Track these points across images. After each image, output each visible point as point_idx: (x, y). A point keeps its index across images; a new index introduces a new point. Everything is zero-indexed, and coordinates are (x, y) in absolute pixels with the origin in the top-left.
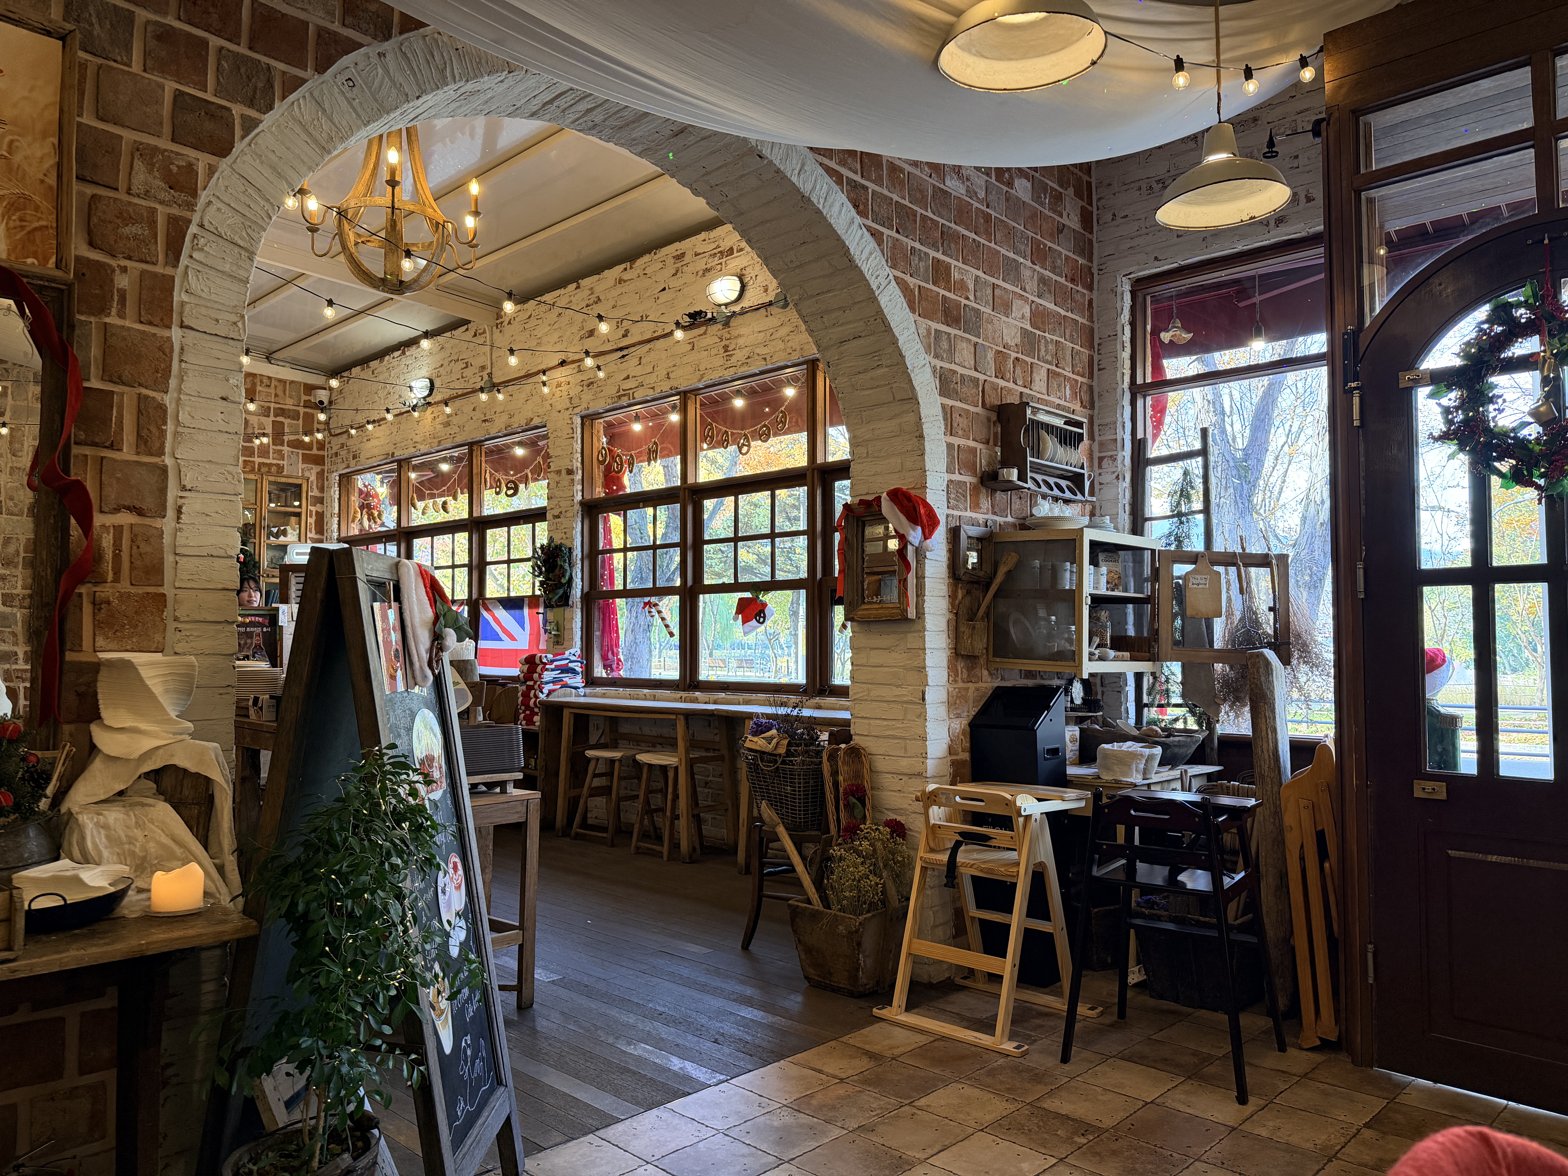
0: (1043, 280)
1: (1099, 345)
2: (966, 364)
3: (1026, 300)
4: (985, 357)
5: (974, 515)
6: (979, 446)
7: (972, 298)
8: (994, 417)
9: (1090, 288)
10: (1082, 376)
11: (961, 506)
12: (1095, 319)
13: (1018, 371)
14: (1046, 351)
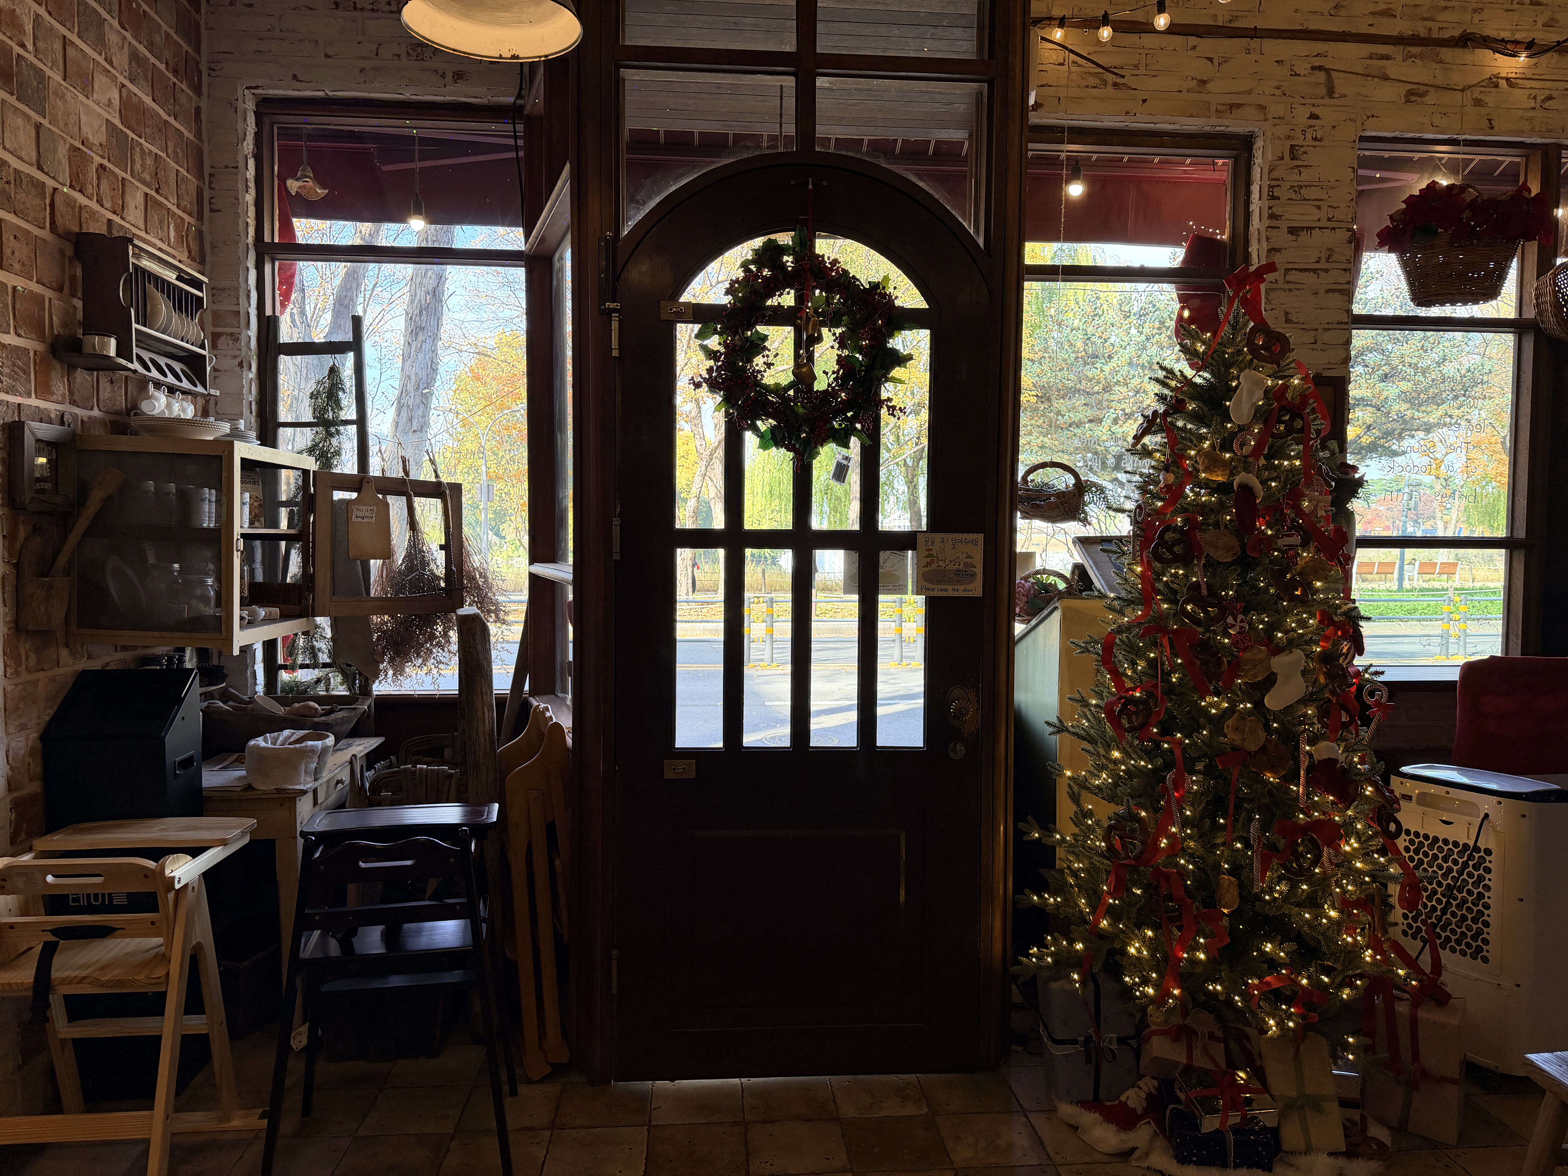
0: (135, 56)
1: (211, 175)
2: (23, 154)
3: (114, 79)
4: (55, 151)
5: (42, 404)
6: (48, 293)
7: (30, 47)
8: (69, 251)
9: (198, 91)
10: (190, 215)
11: (21, 388)
12: (205, 137)
13: (105, 186)
14: (143, 166)
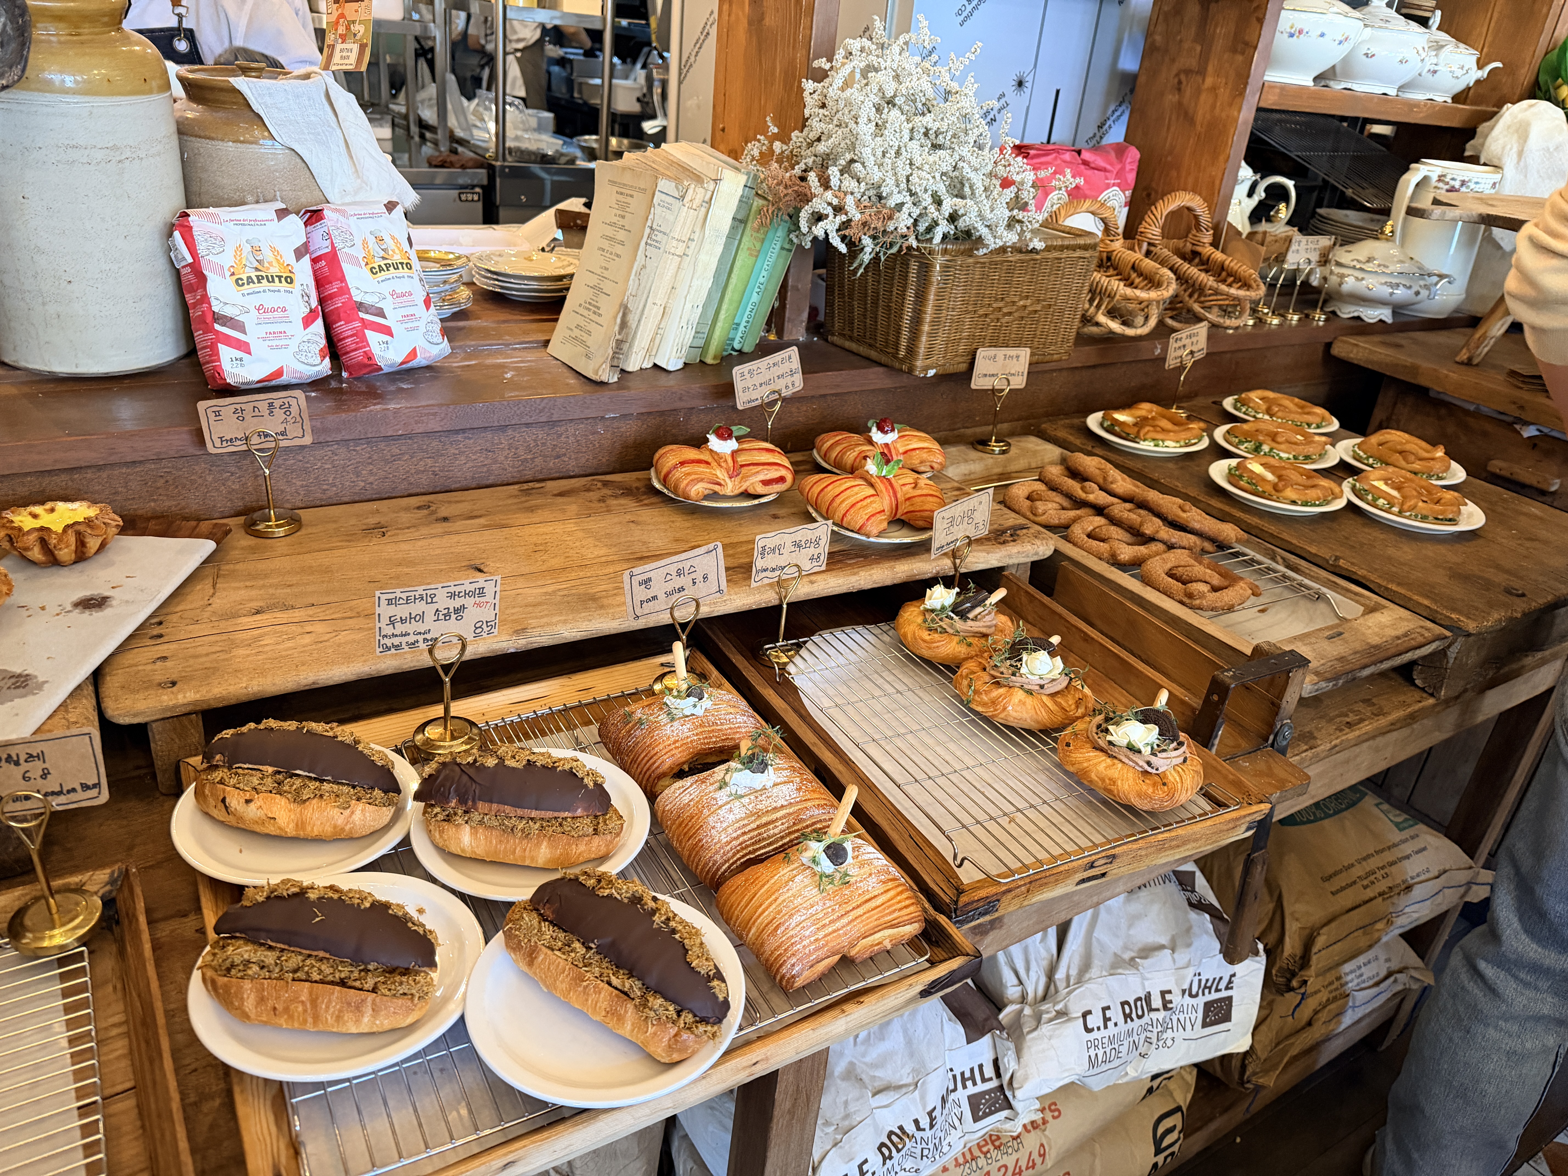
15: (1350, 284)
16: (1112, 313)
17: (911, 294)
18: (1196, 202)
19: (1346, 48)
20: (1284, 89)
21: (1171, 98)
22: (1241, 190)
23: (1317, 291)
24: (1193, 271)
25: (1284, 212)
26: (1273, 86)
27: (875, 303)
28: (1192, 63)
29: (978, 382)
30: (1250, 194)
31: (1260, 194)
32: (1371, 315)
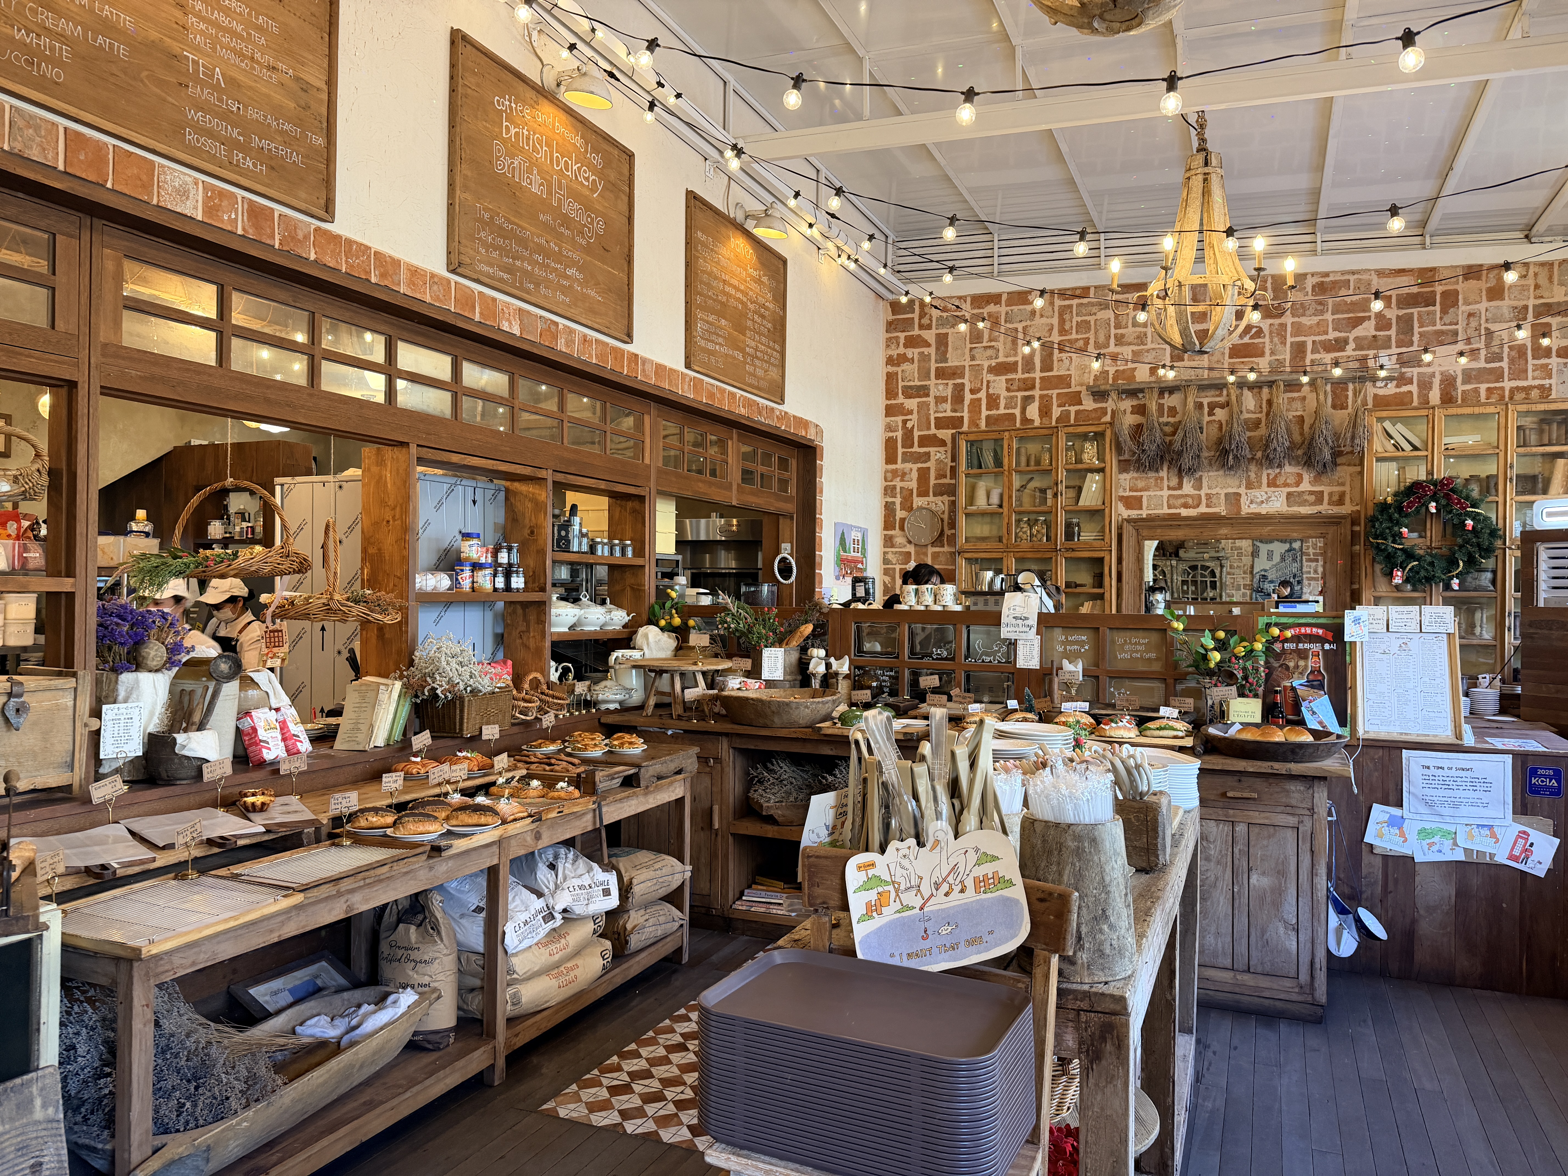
15: (600, 697)
16: (520, 713)
17: (458, 712)
18: (538, 675)
19: (576, 618)
20: (559, 634)
21: (518, 641)
22: (553, 670)
23: (590, 702)
24: (544, 697)
25: (571, 676)
26: (555, 633)
27: (444, 717)
28: (524, 629)
29: (484, 737)
30: (556, 670)
31: (560, 670)
32: (612, 707)
